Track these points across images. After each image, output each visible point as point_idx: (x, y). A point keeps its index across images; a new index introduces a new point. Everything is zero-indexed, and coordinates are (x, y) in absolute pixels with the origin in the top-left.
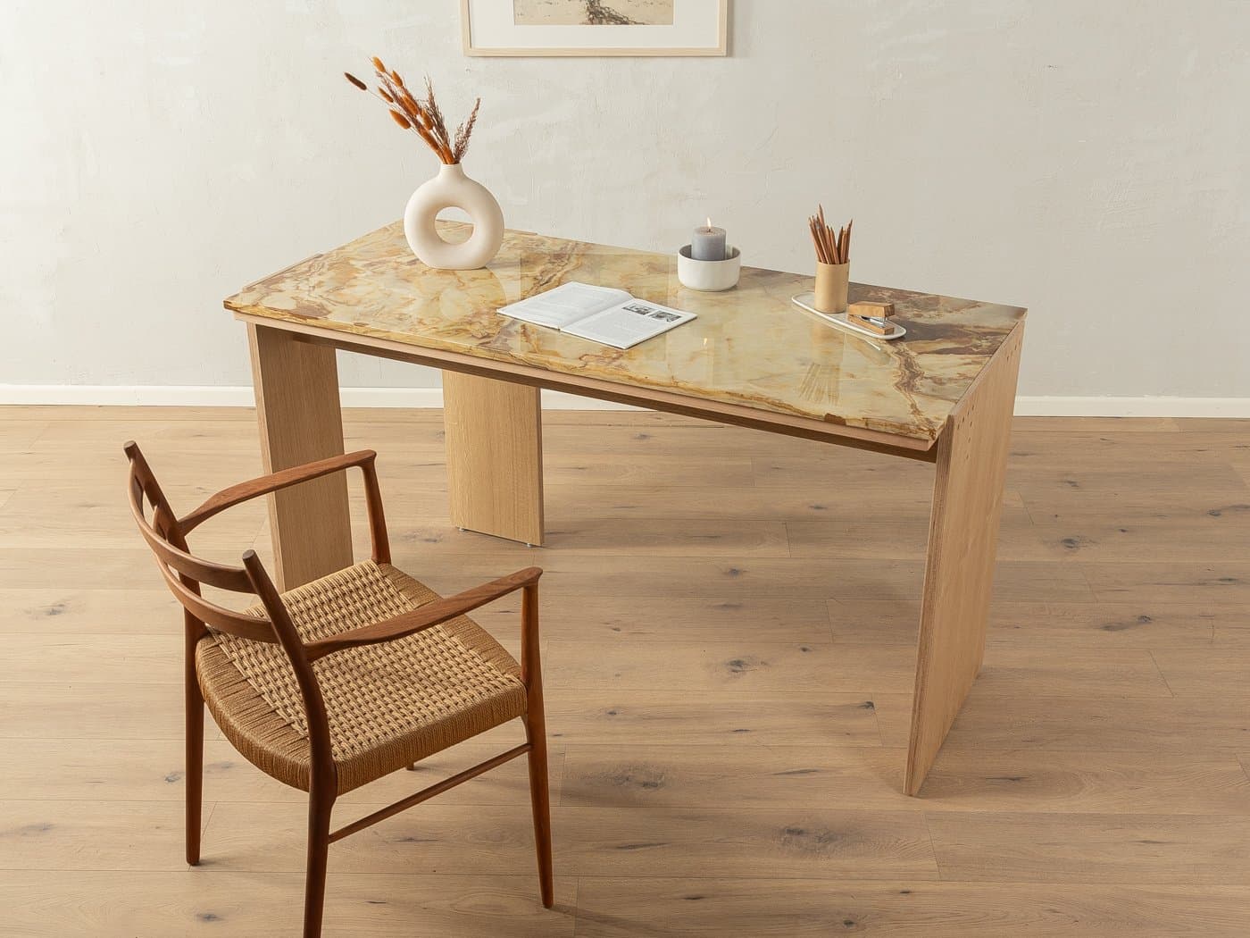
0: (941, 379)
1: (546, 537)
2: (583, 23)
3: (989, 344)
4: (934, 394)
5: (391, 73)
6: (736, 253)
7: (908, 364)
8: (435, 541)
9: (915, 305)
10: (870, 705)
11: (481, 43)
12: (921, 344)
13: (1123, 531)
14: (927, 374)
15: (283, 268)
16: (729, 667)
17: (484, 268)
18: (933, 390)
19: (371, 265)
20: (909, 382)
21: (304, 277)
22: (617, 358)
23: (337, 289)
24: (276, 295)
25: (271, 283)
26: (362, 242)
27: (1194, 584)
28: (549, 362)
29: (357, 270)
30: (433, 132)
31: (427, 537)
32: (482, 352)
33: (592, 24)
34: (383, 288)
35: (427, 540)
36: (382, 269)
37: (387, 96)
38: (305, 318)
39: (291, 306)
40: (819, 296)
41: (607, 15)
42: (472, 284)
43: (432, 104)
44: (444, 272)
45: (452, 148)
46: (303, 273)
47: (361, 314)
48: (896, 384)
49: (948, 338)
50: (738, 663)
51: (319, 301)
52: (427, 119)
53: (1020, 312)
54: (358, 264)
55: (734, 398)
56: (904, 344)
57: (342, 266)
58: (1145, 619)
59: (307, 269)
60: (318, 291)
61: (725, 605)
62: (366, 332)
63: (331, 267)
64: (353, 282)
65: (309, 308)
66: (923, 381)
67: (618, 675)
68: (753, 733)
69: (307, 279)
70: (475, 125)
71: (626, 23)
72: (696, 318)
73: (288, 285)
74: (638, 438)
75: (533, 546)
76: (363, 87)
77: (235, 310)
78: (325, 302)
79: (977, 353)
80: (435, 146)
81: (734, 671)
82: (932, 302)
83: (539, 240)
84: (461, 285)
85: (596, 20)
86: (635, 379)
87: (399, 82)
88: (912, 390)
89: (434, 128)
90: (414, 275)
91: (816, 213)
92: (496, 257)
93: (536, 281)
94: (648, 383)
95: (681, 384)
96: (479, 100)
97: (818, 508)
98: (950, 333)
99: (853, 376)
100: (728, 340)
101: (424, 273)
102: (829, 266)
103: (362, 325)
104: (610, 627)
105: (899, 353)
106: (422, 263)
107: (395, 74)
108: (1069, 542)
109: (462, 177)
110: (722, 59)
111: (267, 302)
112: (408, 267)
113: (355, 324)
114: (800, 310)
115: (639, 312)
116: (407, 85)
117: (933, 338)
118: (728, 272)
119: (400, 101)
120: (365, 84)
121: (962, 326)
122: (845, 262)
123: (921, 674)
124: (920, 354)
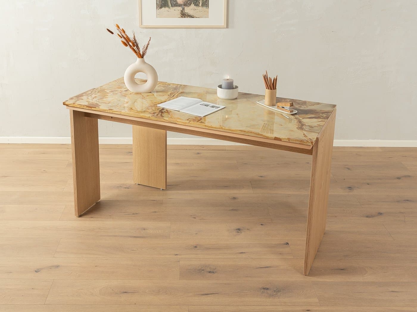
0: (312, 126)
1: (167, 186)
2: (179, 17)
3: (326, 116)
4: (310, 131)
5: (121, 29)
6: (236, 87)
7: (300, 122)
8: (128, 188)
9: (299, 104)
10: (287, 244)
11: (145, 24)
12: (303, 115)
13: (368, 184)
14: (307, 124)
15: (83, 92)
16: (236, 231)
17: (151, 92)
18: (310, 130)
19: (112, 91)
20: (301, 127)
21: (90, 95)
22: (200, 120)
23: (102, 99)
24: (81, 100)
25: (79, 97)
26: (109, 84)
27: (396, 202)
28: (177, 121)
29: (108, 93)
30: (135, 48)
31: (125, 187)
32: (153, 118)
33: (182, 18)
34: (117, 98)
35: (125, 188)
36: (116, 92)
37: (120, 36)
38: (91, 107)
39: (87, 104)
40: (267, 100)
41: (187, 15)
42: (147, 97)
43: (135, 39)
44: (137, 93)
45: (141, 53)
46: (90, 94)
47: (111, 106)
48: (297, 128)
49: (312, 114)
50: (239, 229)
51: (96, 102)
52: (133, 44)
53: (334, 106)
54: (108, 91)
55: (243, 132)
56: (297, 115)
57: (102, 92)
58: (380, 214)
59: (90, 92)
60: (95, 99)
61: (232, 210)
62: (113, 112)
63: (99, 92)
64: (107, 96)
65: (93, 104)
66: (306, 127)
67: (196, 234)
68: (247, 254)
69: (91, 96)
70: (149, 46)
71: (193, 17)
72: (225, 108)
73: (85, 97)
74: (197, 154)
75: (163, 190)
76: (112, 33)
77: (67, 105)
78: (98, 103)
79: (322, 118)
80: (136, 52)
81: (238, 232)
82: (304, 103)
83: (168, 84)
84: (143, 98)
85: (183, 16)
86: (207, 126)
87: (124, 32)
88: (303, 130)
89: (135, 47)
90: (127, 94)
91: (265, 73)
92: (155, 89)
93: (169, 97)
94: (212, 128)
95: (223, 128)
96: (150, 38)
97: (261, 177)
98: (312, 112)
99: (282, 125)
100: (237, 114)
101: (131, 94)
102: (270, 90)
103: (111, 110)
104: (192, 217)
105: (296, 118)
106: (129, 91)
107: (123, 29)
108: (350, 188)
109: (144, 62)
110: (224, 29)
111: (78, 103)
112: (125, 92)
113: (109, 109)
114: (260, 105)
115: (205, 106)
116: (127, 33)
117: (307, 114)
118: (234, 93)
119: (124, 38)
120: (113, 32)
121: (316, 110)
122: (275, 89)
123: (309, 230)
124: (303, 118)
